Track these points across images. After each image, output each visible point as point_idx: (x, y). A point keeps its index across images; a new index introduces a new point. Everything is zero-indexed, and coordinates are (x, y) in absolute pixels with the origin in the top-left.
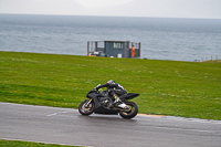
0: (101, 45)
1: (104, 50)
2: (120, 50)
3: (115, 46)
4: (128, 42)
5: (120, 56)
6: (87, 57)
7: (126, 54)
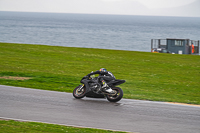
0: (164, 43)
1: (167, 47)
2: (181, 47)
3: (176, 43)
4: (188, 40)
5: (180, 52)
6: (151, 53)
7: (186, 50)
